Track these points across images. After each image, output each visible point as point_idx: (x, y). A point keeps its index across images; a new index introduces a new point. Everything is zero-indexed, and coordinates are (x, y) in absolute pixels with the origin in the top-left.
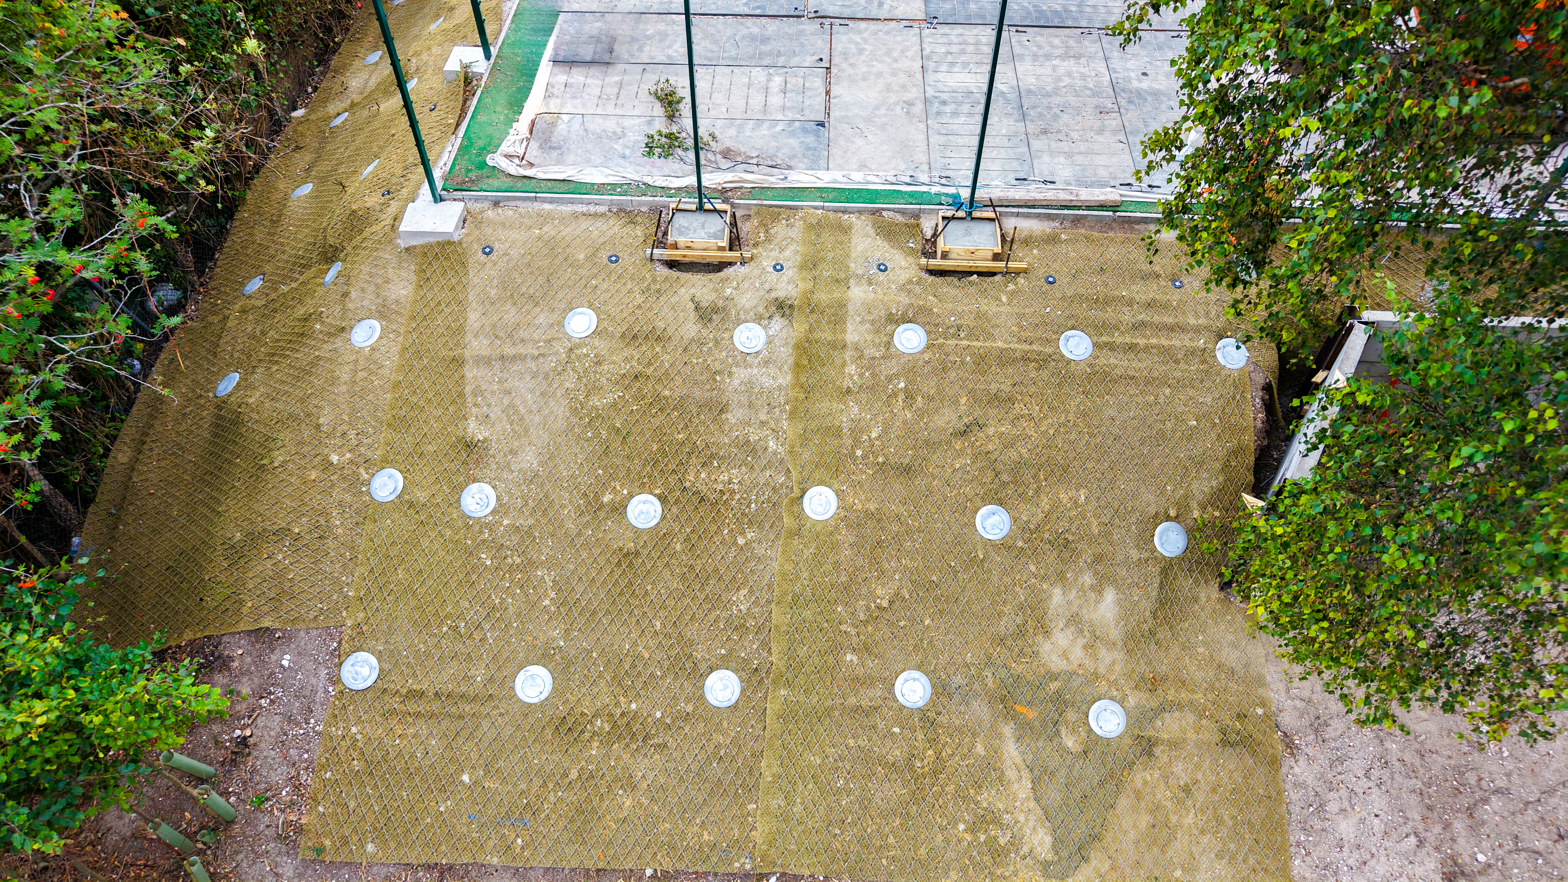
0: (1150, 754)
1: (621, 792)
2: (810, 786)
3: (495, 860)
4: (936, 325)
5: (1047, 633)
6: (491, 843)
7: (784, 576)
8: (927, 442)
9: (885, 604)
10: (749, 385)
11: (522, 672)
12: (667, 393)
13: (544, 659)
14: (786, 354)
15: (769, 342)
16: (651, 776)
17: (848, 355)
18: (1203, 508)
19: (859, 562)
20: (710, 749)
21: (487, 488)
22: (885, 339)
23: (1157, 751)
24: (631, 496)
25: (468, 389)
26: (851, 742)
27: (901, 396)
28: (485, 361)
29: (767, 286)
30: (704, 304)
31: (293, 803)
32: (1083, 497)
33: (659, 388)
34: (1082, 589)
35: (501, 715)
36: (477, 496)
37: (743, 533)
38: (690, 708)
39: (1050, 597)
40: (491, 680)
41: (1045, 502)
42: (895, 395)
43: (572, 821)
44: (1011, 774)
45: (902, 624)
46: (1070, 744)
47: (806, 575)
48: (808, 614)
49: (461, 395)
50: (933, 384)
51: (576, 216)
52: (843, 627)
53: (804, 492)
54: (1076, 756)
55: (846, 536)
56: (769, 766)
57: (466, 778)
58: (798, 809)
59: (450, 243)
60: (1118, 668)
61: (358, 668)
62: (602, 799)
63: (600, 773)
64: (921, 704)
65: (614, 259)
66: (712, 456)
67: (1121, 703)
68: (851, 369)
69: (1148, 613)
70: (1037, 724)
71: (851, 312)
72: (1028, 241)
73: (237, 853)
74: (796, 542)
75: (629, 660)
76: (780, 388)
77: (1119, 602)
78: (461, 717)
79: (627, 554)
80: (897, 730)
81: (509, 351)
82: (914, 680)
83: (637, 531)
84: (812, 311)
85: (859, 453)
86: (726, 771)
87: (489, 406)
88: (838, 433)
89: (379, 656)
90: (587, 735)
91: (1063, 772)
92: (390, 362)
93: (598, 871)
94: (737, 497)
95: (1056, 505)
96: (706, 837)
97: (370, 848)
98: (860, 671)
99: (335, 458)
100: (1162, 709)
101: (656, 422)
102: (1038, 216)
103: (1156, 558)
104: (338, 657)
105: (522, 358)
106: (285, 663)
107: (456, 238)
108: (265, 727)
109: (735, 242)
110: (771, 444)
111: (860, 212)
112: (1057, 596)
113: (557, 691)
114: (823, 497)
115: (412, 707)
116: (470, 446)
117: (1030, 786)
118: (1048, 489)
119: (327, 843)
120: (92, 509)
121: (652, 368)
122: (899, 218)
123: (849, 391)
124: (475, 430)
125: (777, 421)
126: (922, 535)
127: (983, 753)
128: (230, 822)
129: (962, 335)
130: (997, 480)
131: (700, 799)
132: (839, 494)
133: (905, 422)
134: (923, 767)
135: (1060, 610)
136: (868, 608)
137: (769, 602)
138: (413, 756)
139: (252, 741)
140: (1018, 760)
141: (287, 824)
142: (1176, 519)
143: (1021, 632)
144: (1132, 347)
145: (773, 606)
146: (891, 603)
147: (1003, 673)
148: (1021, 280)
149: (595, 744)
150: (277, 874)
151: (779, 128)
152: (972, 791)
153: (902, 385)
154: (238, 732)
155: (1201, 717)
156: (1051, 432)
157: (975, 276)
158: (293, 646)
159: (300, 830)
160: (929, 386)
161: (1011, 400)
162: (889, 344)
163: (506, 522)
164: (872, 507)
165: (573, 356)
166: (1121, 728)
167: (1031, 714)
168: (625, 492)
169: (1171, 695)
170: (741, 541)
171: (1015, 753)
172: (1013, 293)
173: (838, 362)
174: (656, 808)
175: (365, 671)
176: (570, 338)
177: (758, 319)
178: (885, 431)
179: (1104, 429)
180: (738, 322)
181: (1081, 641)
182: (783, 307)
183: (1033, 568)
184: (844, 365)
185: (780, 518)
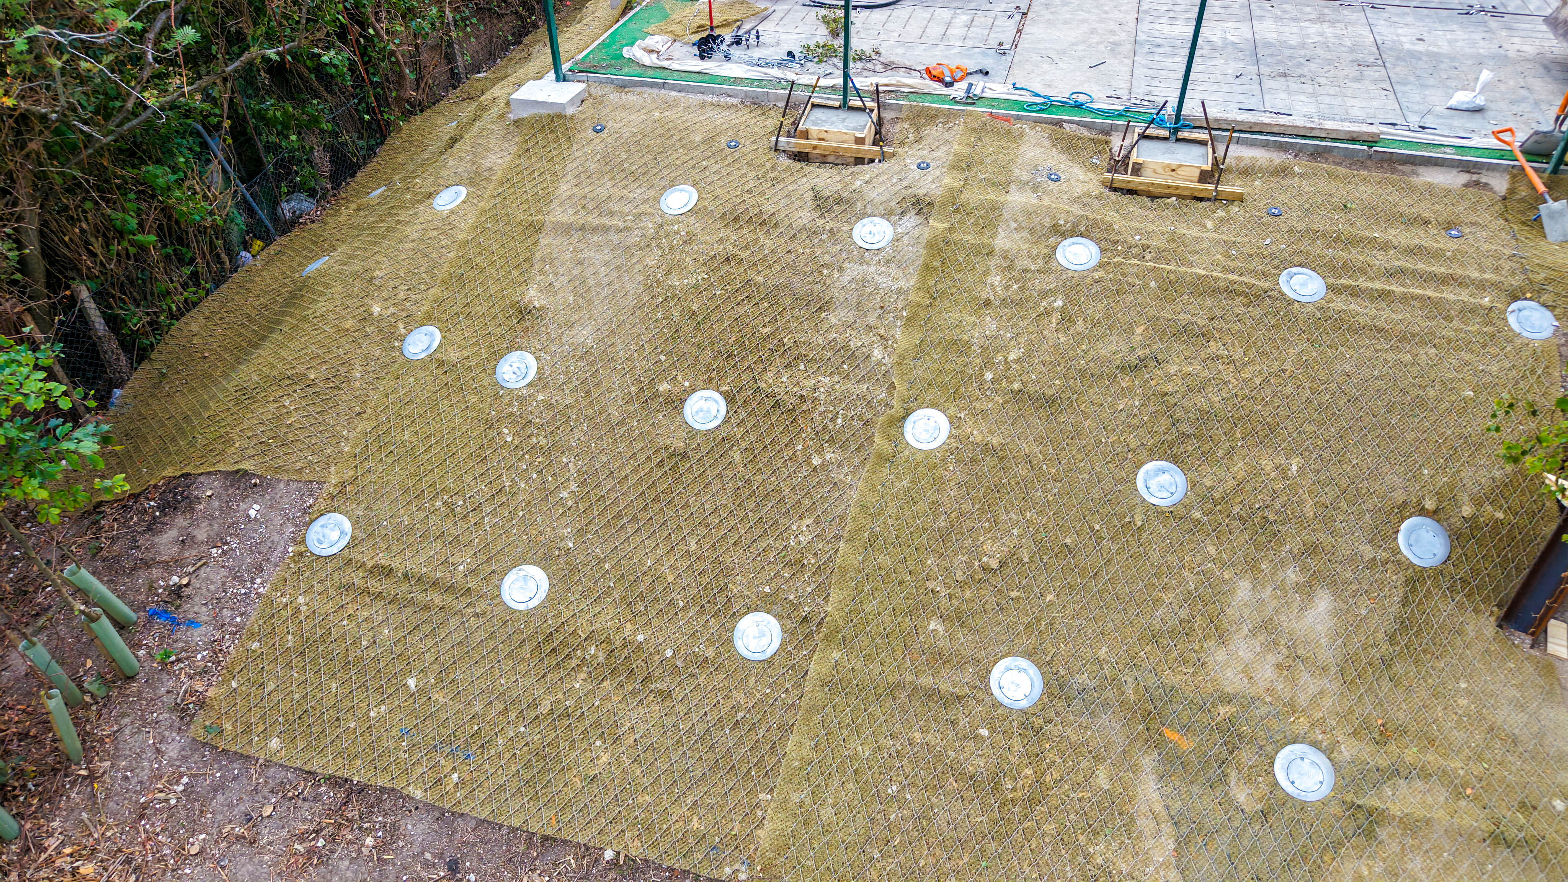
0: (1370, 835)
1: (598, 743)
2: (850, 786)
3: (418, 794)
4: (1115, 243)
5: (1222, 639)
6: (419, 770)
7: (863, 508)
8: (1083, 373)
9: (994, 564)
10: (863, 282)
11: (514, 571)
12: (759, 279)
13: (545, 560)
14: (915, 253)
15: (896, 240)
16: (641, 729)
17: (993, 262)
18: (1478, 503)
19: (967, 506)
20: (725, 709)
21: (530, 359)
22: (1045, 251)
23: (1383, 833)
24: (693, 390)
25: (538, 256)
26: (918, 736)
27: (1055, 317)
28: (566, 229)
29: (905, 183)
30: (825, 194)
31: (205, 671)
32: (1294, 468)
33: (752, 274)
34: (1281, 586)
35: (476, 615)
36: (515, 365)
37: (820, 451)
38: (710, 653)
39: (1232, 591)
40: (474, 571)
41: (1239, 468)
42: (1048, 313)
43: (527, 765)
44: (1145, 824)
45: (1014, 594)
46: (1242, 798)
47: (893, 511)
48: (885, 559)
49: (529, 260)
50: (1101, 306)
51: (703, 106)
52: (931, 585)
53: (908, 413)
54: (1250, 819)
55: (953, 472)
56: (798, 744)
57: (412, 683)
58: (827, 812)
59: (560, 116)
60: (1327, 702)
61: (326, 531)
62: (572, 747)
63: (578, 713)
64: (1024, 704)
65: (734, 145)
66: (799, 357)
67: (1329, 752)
68: (996, 279)
69: (1380, 635)
70: (1193, 758)
71: (1006, 215)
72: (1247, 172)
73: (124, 715)
74: (886, 471)
75: (648, 580)
76: (900, 291)
77: (1337, 613)
78: (426, 607)
79: (673, 455)
80: (985, 732)
81: (592, 220)
82: (1020, 670)
83: (692, 433)
84: (957, 211)
85: (989, 376)
86: (740, 742)
87: (556, 274)
88: (964, 349)
89: (356, 522)
90: (574, 662)
91: (1227, 837)
92: (465, 223)
93: (545, 838)
94: (821, 408)
95: (1255, 472)
96: (695, 824)
97: (275, 743)
98: (944, 644)
99: (376, 309)
100: (1394, 773)
101: (741, 310)
102: (1265, 145)
103: (1399, 563)
104: (308, 516)
105: (606, 230)
106: (252, 513)
107: (570, 111)
108: (207, 578)
110: (876, 352)
111: (1037, 121)
112: (1244, 589)
113: (549, 602)
114: (932, 423)
115: (375, 585)
116: (523, 312)
117: (1172, 846)
118: (1246, 451)
119: (228, 726)
121: (749, 252)
122: (1085, 132)
123: (987, 303)
124: (534, 296)
125: (889, 328)
126: (1059, 485)
127: (1106, 787)
128: (130, 678)
129: (1148, 257)
130: (1174, 430)
131: (698, 773)
132: (953, 421)
133: (1056, 346)
134: (1014, 790)
135: (1246, 612)
136: (969, 566)
137: (837, 538)
138: (356, 642)
139: (186, 591)
140: (1159, 807)
141: (191, 692)
142: (1434, 514)
143: (1185, 630)
144: (1384, 295)
145: (842, 544)
146: (1003, 564)
147: (1151, 681)
148: (1234, 208)
149: (583, 676)
150: (158, 751)
151: (955, 51)
152: (1081, 838)
153: (1059, 303)
154: (175, 579)
155: (1458, 795)
156: (1258, 381)
157: (1175, 198)
158: (267, 497)
159: (202, 704)
160: (1096, 309)
161: (1206, 336)
162: (1050, 256)
163: (541, 397)
164: (995, 441)
165: (662, 232)
166: (1325, 790)
167: (1186, 744)
168: (687, 384)
169: (1411, 754)
170: (816, 461)
171: (1156, 796)
172: (1222, 220)
173: (980, 269)
174: (638, 772)
175: (335, 535)
176: (663, 214)
177: (887, 215)
178: (1029, 354)
179: (1333, 386)
180: (863, 215)
181: (1272, 659)
182: (919, 204)
183: (1212, 550)
184: (986, 273)
185: (870, 440)
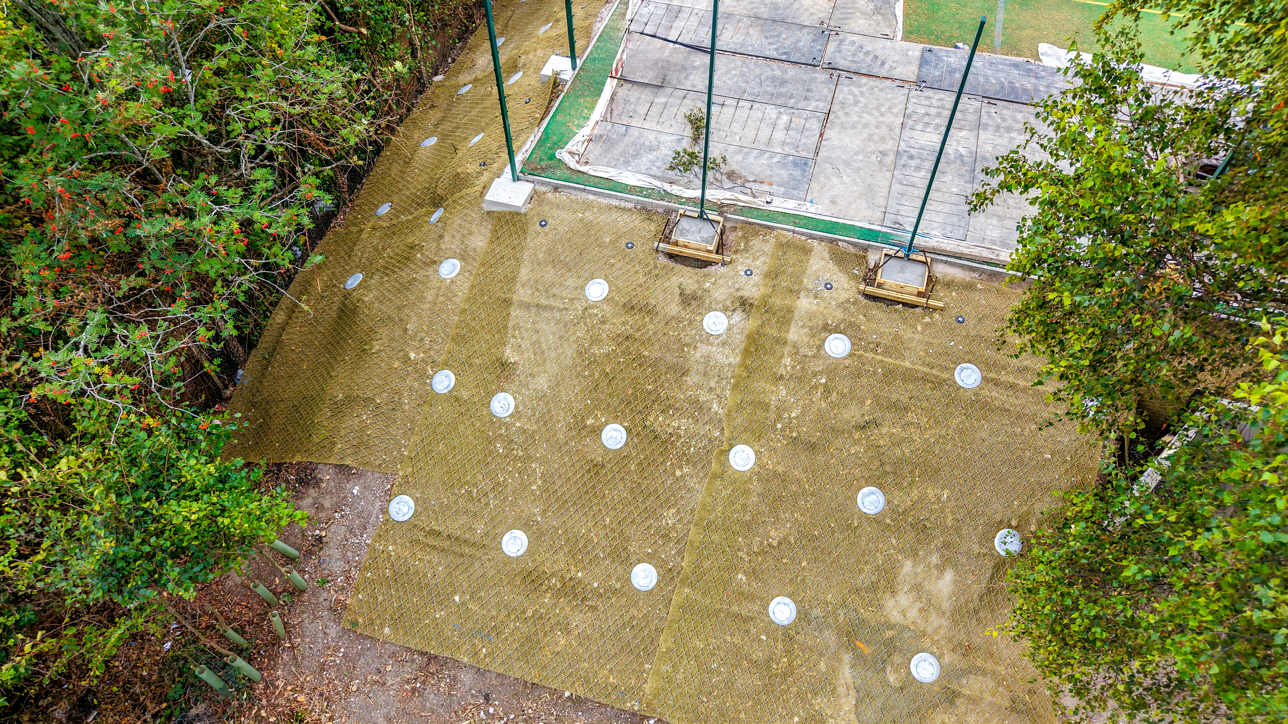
0: (952, 703)
1: (559, 633)
2: (692, 662)
3: (466, 660)
4: (860, 339)
5: (893, 593)
6: (465, 647)
7: (704, 506)
8: (833, 429)
9: (775, 543)
10: (708, 358)
11: (508, 533)
12: (646, 353)
13: (526, 526)
14: (739, 340)
15: (729, 329)
16: (582, 627)
17: (787, 350)
18: (1040, 524)
19: (763, 508)
20: (627, 618)
21: (510, 398)
22: (818, 343)
23: (958, 701)
24: (607, 423)
25: (510, 324)
26: (729, 638)
27: (821, 389)
28: (527, 306)
29: (737, 286)
30: (688, 292)
31: (343, 588)
32: (945, 496)
33: (642, 349)
34: (928, 566)
35: (489, 560)
36: (502, 402)
37: (681, 468)
38: (618, 586)
39: (902, 566)
40: (487, 534)
41: (915, 494)
42: (816, 387)
43: (522, 645)
44: (842, 690)
45: (785, 561)
46: (892, 679)
47: (720, 509)
48: (715, 537)
49: (505, 327)
50: (847, 385)
51: (610, 208)
52: (740, 554)
53: (731, 446)
54: (896, 690)
55: (756, 486)
56: (666, 641)
57: (457, 598)
58: (680, 676)
59: (518, 214)
60: (942, 632)
61: (400, 506)
62: (545, 635)
63: (548, 617)
64: (786, 623)
65: (630, 246)
66: (670, 406)
67: (939, 658)
68: (787, 361)
69: (975, 596)
70: (869, 658)
71: (796, 318)
72: (949, 285)
73: (303, 612)
74: (718, 483)
75: (583, 541)
76: (729, 365)
77: (955, 582)
78: (462, 555)
79: (596, 465)
80: (764, 637)
81: (544, 301)
82: (785, 604)
83: (606, 449)
84: (767, 312)
85: (779, 426)
86: (635, 637)
87: (523, 339)
88: (766, 407)
89: (416, 501)
90: (544, 587)
91: (882, 699)
92: (462, 292)
93: (533, 684)
94: (682, 440)
95: (922, 498)
96: (611, 680)
97: (387, 630)
98: (746, 588)
99: (412, 355)
100: (969, 671)
101: (635, 374)
102: (962, 266)
103: (992, 555)
104: (389, 496)
105: (551, 308)
106: (355, 492)
107: (523, 211)
108: (335, 532)
109: (721, 248)
110: (715, 406)
111: (822, 239)
112: (908, 566)
113: (530, 552)
114: (745, 454)
115: (431, 541)
116: (504, 365)
117: (854, 703)
118: (920, 484)
119: (360, 620)
120: (254, 352)
121: (640, 333)
122: (852, 249)
123: (781, 377)
124: (510, 354)
125: (723, 390)
126: (814, 498)
127: (824, 670)
128: (302, 591)
129: (879, 351)
130: (881, 469)
131: (613, 652)
132: (758, 454)
133: (819, 410)
134: (777, 669)
135: (908, 578)
136: (762, 543)
137: (689, 522)
138: (425, 575)
139: (325, 540)
140: (850, 682)
141: (338, 601)
142: (1016, 528)
143: (874, 588)
144: (1012, 386)
145: (692, 526)
146: (780, 543)
147: (853, 615)
148: (936, 316)
149: (549, 595)
150: (325, 633)
151: (776, 160)
152: (809, 696)
153: (823, 381)
154: (318, 532)
155: (999, 684)
156: (932, 440)
157: (901, 306)
158: (362, 481)
159: (345, 607)
160: (844, 386)
161: (906, 409)
162: (820, 347)
163: (518, 424)
164: (780, 469)
165: (586, 314)
166: (934, 677)
167: (867, 650)
168: (603, 420)
169: (979, 662)
170: (678, 473)
171: (849, 676)
172: (927, 324)
173: (778, 354)
174: (581, 650)
175: (405, 509)
176: (587, 300)
177: (725, 310)
178: (803, 414)
179: (974, 446)
180: (710, 309)
181: (919, 605)
182: (745, 304)
183: (894, 542)
184: (782, 356)
185: (710, 463)
